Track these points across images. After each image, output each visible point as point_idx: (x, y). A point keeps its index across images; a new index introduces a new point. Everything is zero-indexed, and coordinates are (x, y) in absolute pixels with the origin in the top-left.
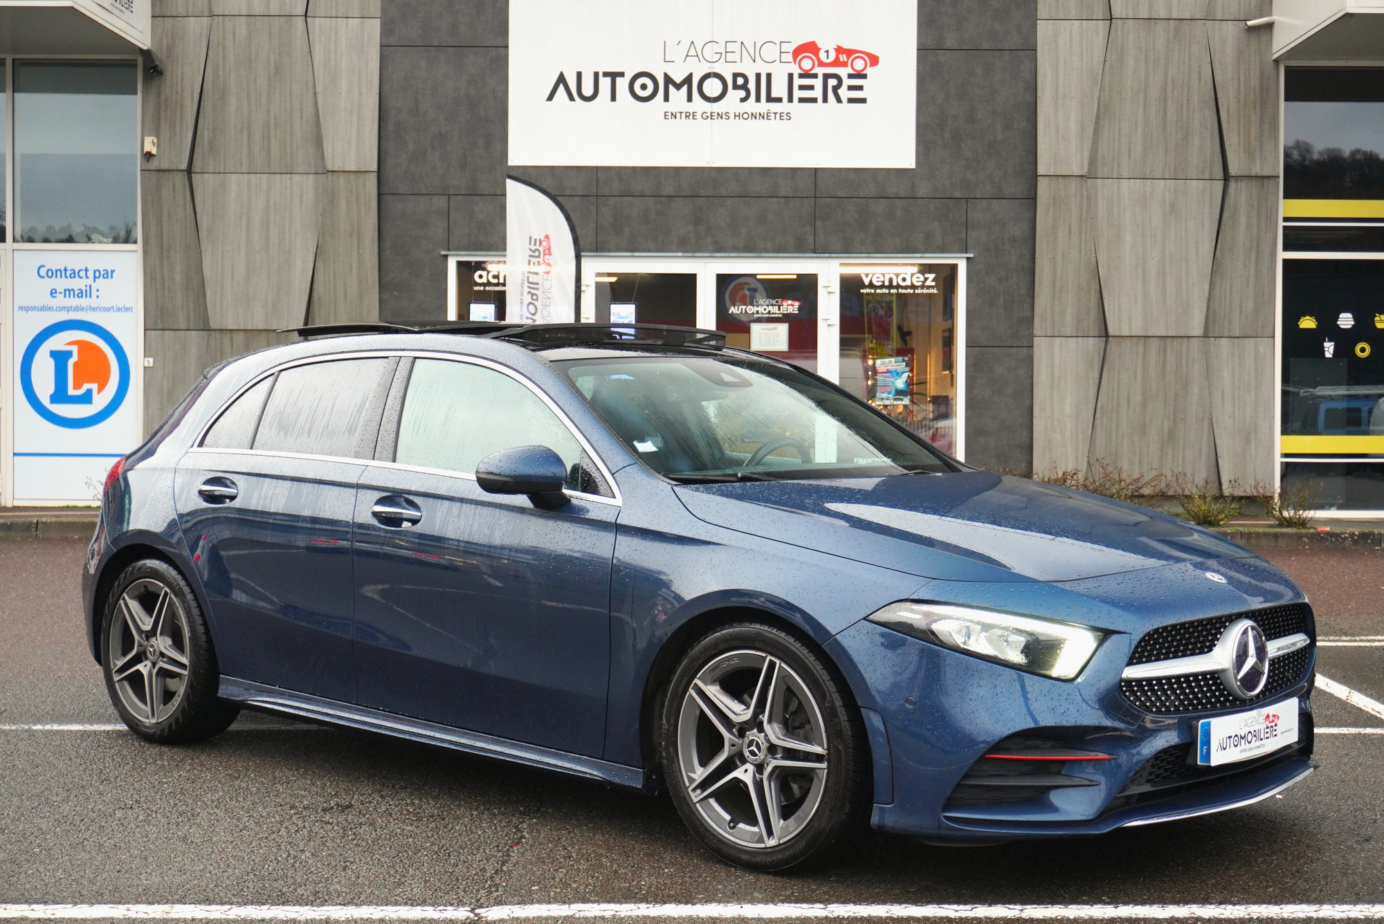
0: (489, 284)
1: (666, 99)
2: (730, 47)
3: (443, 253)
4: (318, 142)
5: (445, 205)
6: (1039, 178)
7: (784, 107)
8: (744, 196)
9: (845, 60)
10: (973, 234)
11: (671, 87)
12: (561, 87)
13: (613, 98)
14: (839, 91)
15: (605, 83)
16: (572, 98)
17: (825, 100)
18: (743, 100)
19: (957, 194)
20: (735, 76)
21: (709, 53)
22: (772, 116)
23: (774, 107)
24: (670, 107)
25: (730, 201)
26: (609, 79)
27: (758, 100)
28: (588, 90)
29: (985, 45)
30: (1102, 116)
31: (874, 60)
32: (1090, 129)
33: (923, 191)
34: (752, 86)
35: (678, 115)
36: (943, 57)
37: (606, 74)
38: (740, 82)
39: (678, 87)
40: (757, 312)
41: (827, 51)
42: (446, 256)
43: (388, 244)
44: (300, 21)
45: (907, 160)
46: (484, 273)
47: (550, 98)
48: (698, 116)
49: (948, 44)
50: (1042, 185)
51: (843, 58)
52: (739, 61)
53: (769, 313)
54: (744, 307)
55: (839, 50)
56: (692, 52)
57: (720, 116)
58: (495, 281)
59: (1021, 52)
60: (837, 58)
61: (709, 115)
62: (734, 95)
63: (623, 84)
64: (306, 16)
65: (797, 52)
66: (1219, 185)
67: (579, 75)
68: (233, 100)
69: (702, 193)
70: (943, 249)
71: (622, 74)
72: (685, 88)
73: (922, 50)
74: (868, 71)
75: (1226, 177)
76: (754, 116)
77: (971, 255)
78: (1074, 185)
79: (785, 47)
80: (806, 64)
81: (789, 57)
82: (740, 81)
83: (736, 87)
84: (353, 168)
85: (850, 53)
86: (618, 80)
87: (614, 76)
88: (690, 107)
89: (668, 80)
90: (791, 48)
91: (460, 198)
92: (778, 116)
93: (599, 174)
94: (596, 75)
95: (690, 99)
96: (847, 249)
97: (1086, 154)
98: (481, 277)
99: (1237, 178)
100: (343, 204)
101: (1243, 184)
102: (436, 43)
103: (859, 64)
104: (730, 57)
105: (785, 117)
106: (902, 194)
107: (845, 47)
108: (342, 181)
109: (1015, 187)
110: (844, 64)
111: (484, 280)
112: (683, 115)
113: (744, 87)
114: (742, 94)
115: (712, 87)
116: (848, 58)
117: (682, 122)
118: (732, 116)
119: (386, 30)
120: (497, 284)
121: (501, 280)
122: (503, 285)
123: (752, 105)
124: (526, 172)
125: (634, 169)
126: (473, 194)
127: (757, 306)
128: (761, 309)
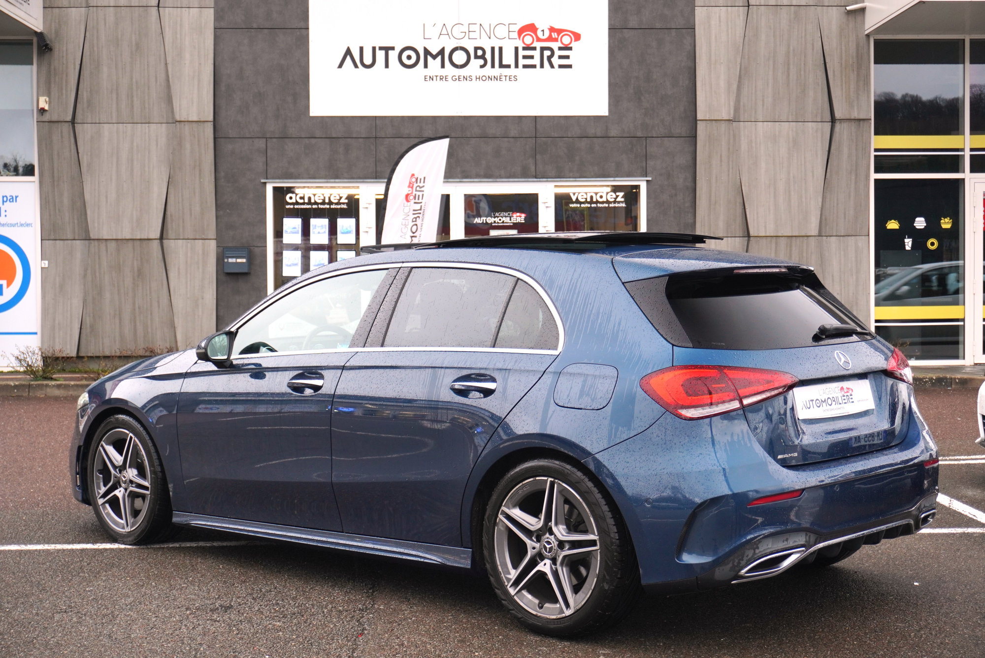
0: (297, 203)
1: (426, 66)
2: (472, 28)
3: (263, 181)
4: (169, 100)
5: (264, 146)
6: (698, 122)
7: (512, 71)
8: (484, 137)
9: (556, 37)
10: (651, 163)
11: (429, 58)
12: (348, 58)
13: (387, 66)
14: (552, 59)
15: (380, 55)
16: (356, 66)
17: (542, 66)
18: (482, 67)
19: (639, 134)
20: (476, 49)
21: (457, 32)
22: (504, 78)
23: (505, 71)
24: (429, 72)
25: (473, 141)
26: (383, 52)
27: (493, 66)
28: (368, 60)
29: (658, 25)
30: (743, 76)
31: (577, 37)
32: (735, 86)
33: (613, 132)
34: (488, 56)
35: (435, 78)
36: (627, 34)
37: (381, 48)
38: (480, 53)
39: (434, 57)
40: (495, 222)
41: (543, 31)
42: (265, 183)
43: (222, 174)
44: (154, 11)
45: (602, 110)
46: (293, 196)
47: (340, 66)
48: (449, 78)
49: (631, 25)
50: (701, 127)
51: (554, 35)
52: (478, 37)
53: (503, 222)
54: (485, 218)
55: (552, 30)
56: (444, 32)
57: (465, 78)
58: (302, 201)
59: (684, 31)
60: (550, 35)
61: (457, 77)
62: (475, 63)
63: (393, 55)
64: (158, 6)
65: (521, 31)
66: (828, 126)
67: (361, 49)
68: (105, 69)
69: (453, 134)
70: (629, 175)
71: (393, 48)
72: (439, 58)
73: (612, 29)
74: (573, 45)
75: (833, 120)
76: (490, 78)
77: (650, 179)
78: (723, 126)
79: (512, 28)
80: (528, 40)
81: (515, 35)
83: (476, 57)
84: (195, 119)
85: (559, 31)
86: (390, 52)
87: (387, 49)
88: (443, 72)
89: (427, 52)
90: (516, 28)
91: (274, 140)
92: (508, 78)
93: (377, 122)
94: (374, 49)
95: (443, 66)
96: (559, 175)
97: (732, 104)
99: (841, 120)
100: (188, 146)
101: (845, 125)
102: (255, 26)
103: (566, 40)
104: (472, 35)
105: (513, 79)
106: (599, 134)
107: (556, 27)
108: (187, 128)
109: (681, 129)
110: (556, 40)
111: (293, 201)
112: (438, 78)
113: (483, 57)
114: (481, 62)
115: (460, 57)
116: (558, 36)
117: (437, 83)
118: (474, 78)
119: (218, 17)
120: (304, 204)
121: (306, 201)
122: (308, 204)
123: (488, 71)
124: (324, 121)
125: (403, 117)
126: (284, 137)
127: (495, 217)
128: (497, 220)
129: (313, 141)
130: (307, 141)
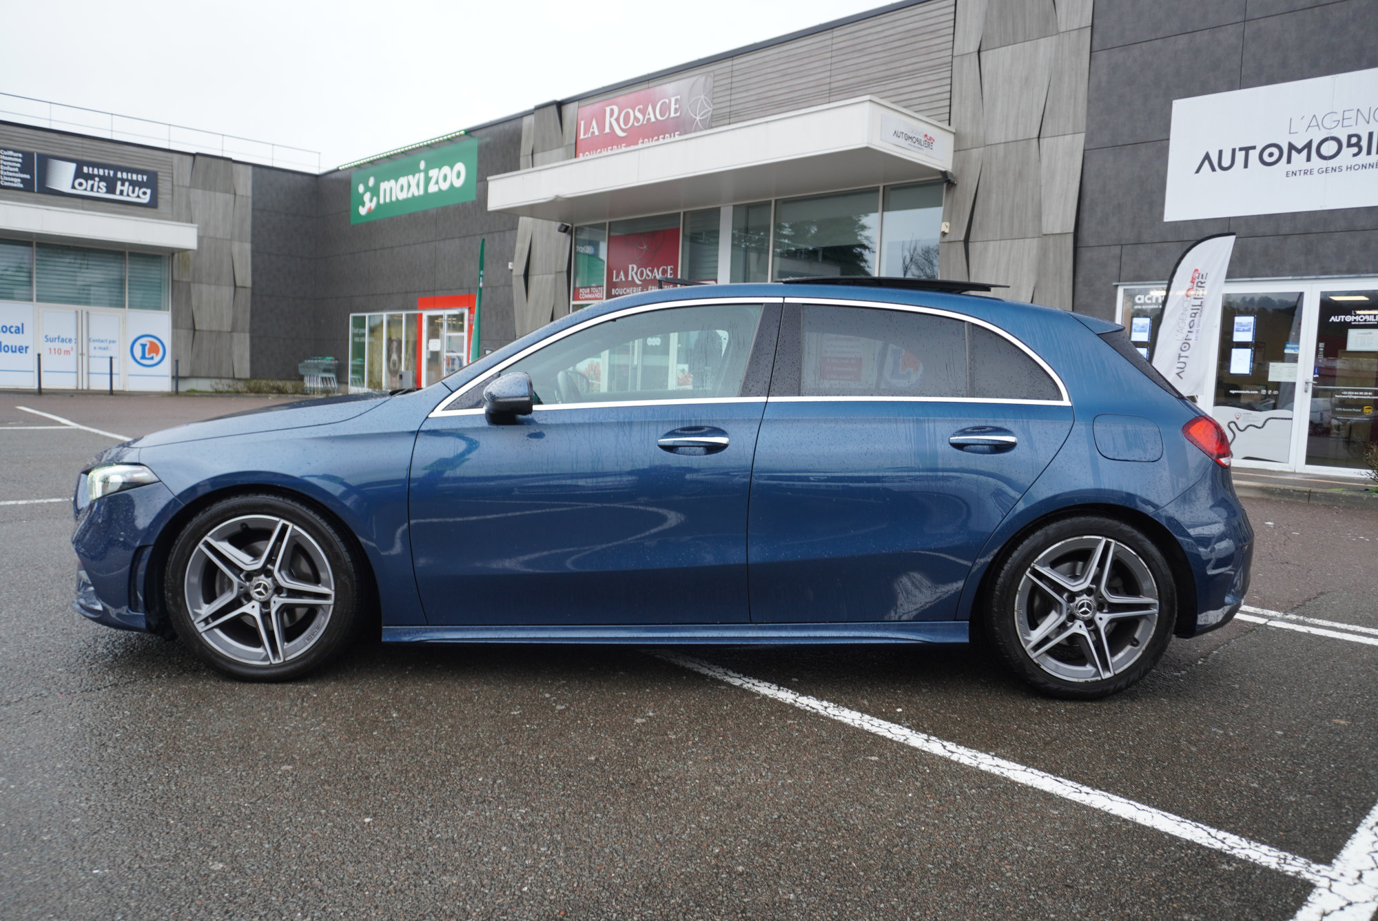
0: (1145, 304)
1: (1289, 161)
2: (1348, 115)
3: (1115, 284)
4: (1039, 216)
5: (1119, 252)
8: (1351, 230)
11: (1294, 153)
12: (1207, 162)
13: (1246, 166)
15: (1240, 156)
16: (1213, 170)
18: (1355, 155)
20: (1350, 137)
21: (1327, 123)
24: (1290, 167)
25: (1337, 235)
26: (1243, 153)
27: (1369, 153)
28: (1226, 163)
34: (1364, 143)
35: (1298, 173)
37: (1241, 149)
38: (1354, 142)
39: (1299, 151)
40: (1355, 321)
42: (1117, 286)
43: (1080, 279)
44: (1035, 142)
46: (1142, 297)
47: (1198, 171)
48: (1315, 171)
52: (1354, 124)
53: (1365, 321)
54: (1343, 317)
56: (1314, 123)
57: (1334, 170)
58: (1149, 302)
61: (1324, 170)
62: (1347, 152)
63: (1254, 155)
64: (1039, 138)
67: (1221, 152)
68: (994, 196)
69: (1314, 230)
71: (1254, 148)
72: (1305, 151)
76: (1364, 166)
82: (1354, 140)
83: (1349, 145)
84: (1058, 232)
86: (1251, 152)
87: (1246, 150)
88: (1308, 166)
89: (1291, 147)
91: (1129, 246)
93: (1231, 222)
94: (1234, 150)
95: (1309, 159)
98: (1139, 299)
100: (1051, 255)
102: (1120, 143)
104: (1346, 123)
108: (1051, 240)
111: (1142, 301)
112: (1302, 172)
113: (1358, 145)
114: (1355, 150)
115: (1329, 148)
117: (1301, 178)
118: (1344, 168)
119: (1088, 140)
120: (1151, 304)
121: (1154, 301)
122: (1155, 304)
123: (1363, 158)
124: (1176, 225)
125: (1259, 216)
126: (1138, 243)
127: (1355, 316)
128: (1357, 318)
129: (1165, 245)
130: (1159, 245)
